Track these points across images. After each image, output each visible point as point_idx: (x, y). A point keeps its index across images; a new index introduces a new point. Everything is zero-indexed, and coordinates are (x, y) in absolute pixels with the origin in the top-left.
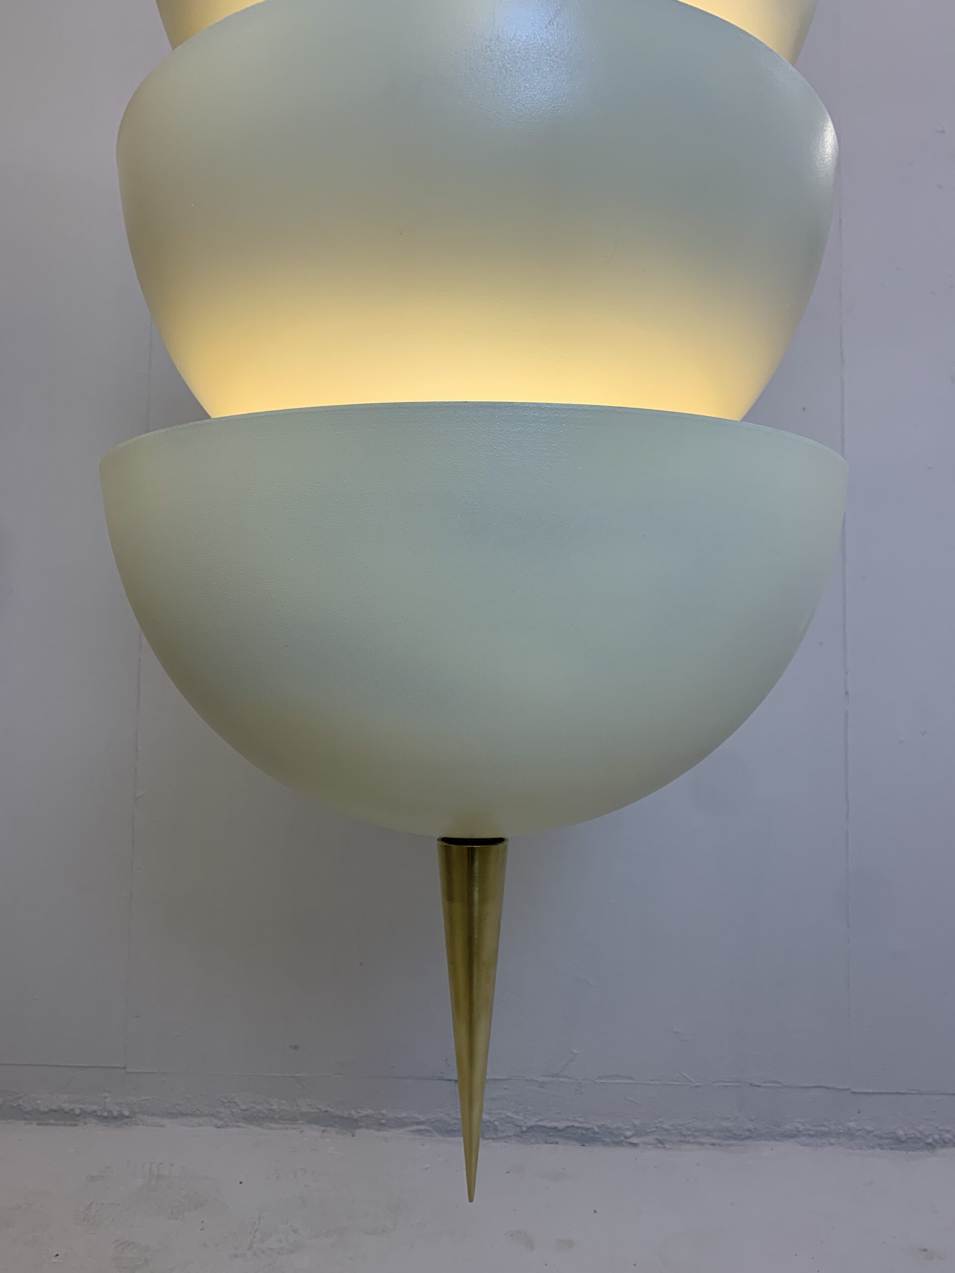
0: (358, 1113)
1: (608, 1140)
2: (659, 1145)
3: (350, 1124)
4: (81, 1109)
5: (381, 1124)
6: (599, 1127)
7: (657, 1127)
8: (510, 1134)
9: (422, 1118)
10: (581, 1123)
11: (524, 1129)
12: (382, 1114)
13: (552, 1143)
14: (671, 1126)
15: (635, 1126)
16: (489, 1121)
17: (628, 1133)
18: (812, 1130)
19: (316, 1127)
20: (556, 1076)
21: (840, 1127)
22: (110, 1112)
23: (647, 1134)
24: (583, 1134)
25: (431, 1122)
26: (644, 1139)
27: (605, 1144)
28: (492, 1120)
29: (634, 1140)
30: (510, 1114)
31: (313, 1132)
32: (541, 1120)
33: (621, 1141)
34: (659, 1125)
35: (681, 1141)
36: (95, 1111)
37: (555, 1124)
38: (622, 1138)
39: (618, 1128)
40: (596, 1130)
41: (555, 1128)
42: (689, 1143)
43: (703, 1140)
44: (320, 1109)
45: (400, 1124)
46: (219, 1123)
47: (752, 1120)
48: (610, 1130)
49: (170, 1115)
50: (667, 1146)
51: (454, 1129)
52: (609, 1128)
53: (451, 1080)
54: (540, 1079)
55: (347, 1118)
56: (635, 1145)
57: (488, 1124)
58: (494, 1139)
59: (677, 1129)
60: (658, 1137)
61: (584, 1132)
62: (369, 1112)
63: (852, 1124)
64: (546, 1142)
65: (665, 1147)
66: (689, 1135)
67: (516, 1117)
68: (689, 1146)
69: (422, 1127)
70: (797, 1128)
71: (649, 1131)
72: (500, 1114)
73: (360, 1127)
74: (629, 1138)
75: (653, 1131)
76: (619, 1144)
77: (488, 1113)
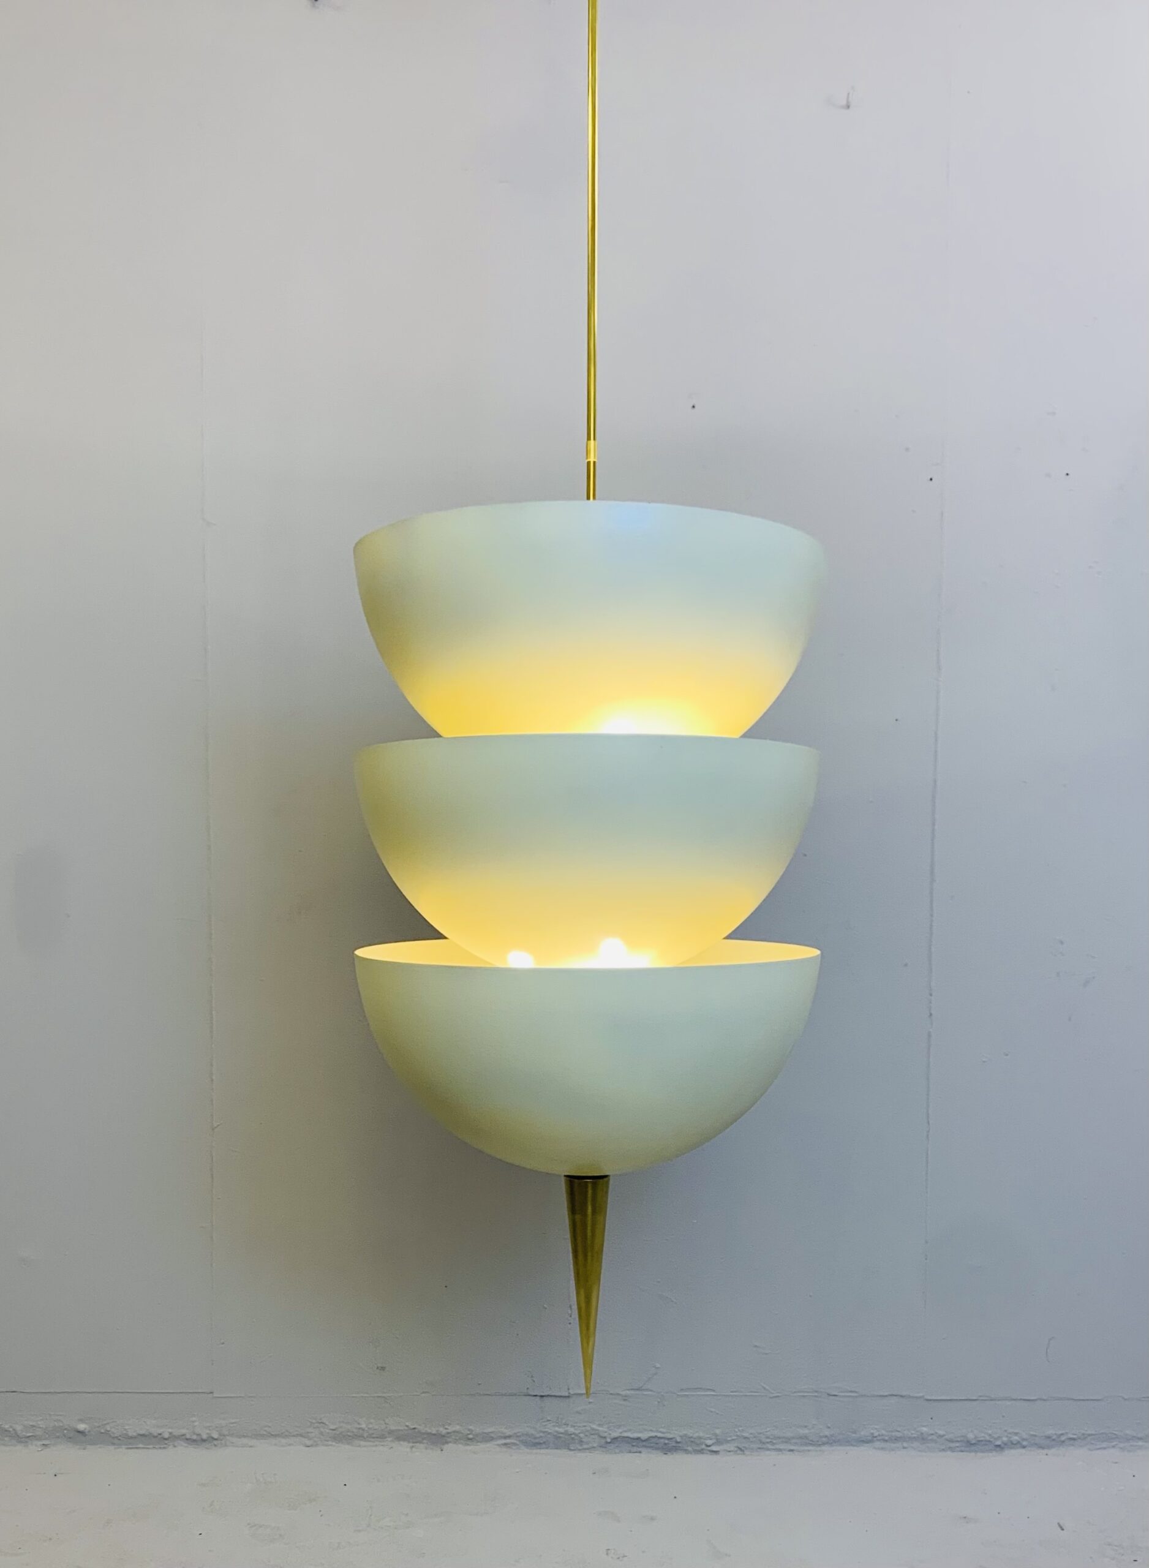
0: (446, 1429)
1: (690, 1448)
2: (739, 1452)
3: (438, 1440)
4: (170, 1433)
5: (470, 1439)
6: (681, 1436)
7: (737, 1436)
8: (595, 1445)
9: (508, 1432)
10: (663, 1433)
11: (609, 1440)
12: (469, 1430)
13: (636, 1452)
15: (716, 1435)
16: (574, 1434)
17: (709, 1442)
18: (886, 1436)
19: (405, 1443)
20: (639, 1390)
21: (913, 1432)
22: (199, 1435)
23: (728, 1442)
24: (665, 1444)
25: (517, 1436)
26: (725, 1447)
27: (686, 1451)
28: (577, 1432)
29: (714, 1448)
30: (594, 1426)
31: (404, 1447)
32: (625, 1431)
33: (702, 1449)
34: (738, 1434)
35: (759, 1448)
36: (183, 1435)
37: (639, 1435)
38: (704, 1446)
39: (700, 1438)
40: (679, 1439)
41: (638, 1439)
42: (768, 1449)
43: (782, 1447)
44: (407, 1426)
45: (487, 1438)
46: (308, 1443)
47: (829, 1428)
48: (692, 1440)
49: (258, 1436)
50: (747, 1452)
51: (542, 1442)
52: (692, 1437)
53: (536, 1396)
54: (624, 1393)
55: (434, 1435)
56: (716, 1452)
57: (573, 1436)
58: (579, 1450)
60: (739, 1445)
61: (666, 1441)
62: (458, 1428)
63: (925, 1429)
64: (630, 1452)
65: (744, 1454)
66: (768, 1443)
67: (600, 1429)
68: (768, 1452)
69: (508, 1441)
70: (872, 1434)
71: (729, 1439)
72: (585, 1426)
73: (447, 1443)
74: (709, 1446)
75: (733, 1440)
76: (701, 1452)
77: (573, 1426)
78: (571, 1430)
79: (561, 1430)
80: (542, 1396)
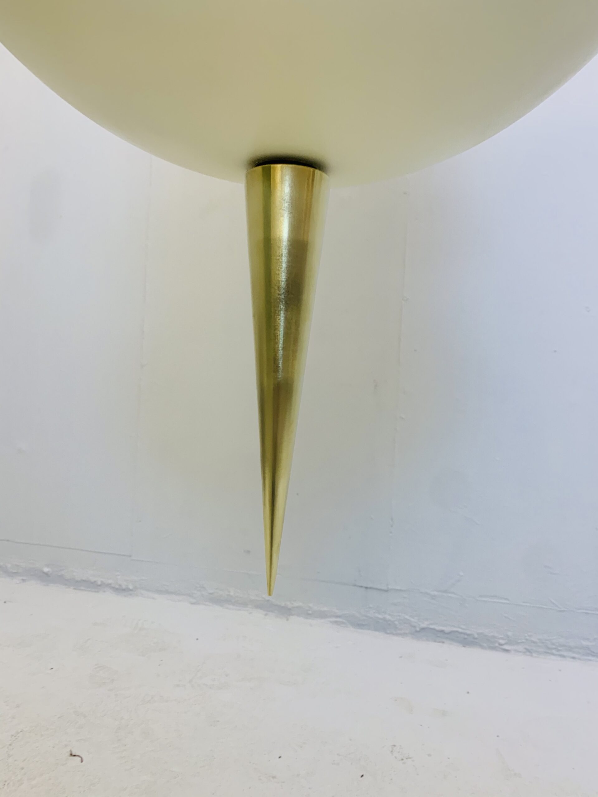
0: (292, 604)
1: (485, 645)
2: (528, 653)
4: (102, 582)
5: (308, 614)
6: (478, 634)
7: (527, 640)
8: (407, 632)
9: (339, 613)
10: (464, 629)
11: (418, 629)
12: (309, 607)
13: (439, 642)
14: (539, 639)
15: (508, 636)
16: (391, 621)
17: (502, 642)
19: (260, 611)
20: (445, 591)
22: (120, 585)
23: (518, 643)
24: (465, 639)
25: (346, 617)
26: (515, 647)
27: (482, 647)
28: (392, 619)
29: (506, 647)
30: (407, 617)
31: (258, 614)
32: (432, 624)
33: (496, 647)
34: (528, 638)
35: (546, 653)
36: (110, 584)
37: (443, 628)
38: (497, 645)
39: (494, 637)
40: (476, 636)
41: (442, 631)
42: (554, 654)
44: (263, 598)
45: (322, 615)
46: (194, 601)
49: (160, 592)
50: (534, 655)
52: (487, 636)
53: (362, 587)
54: (432, 593)
55: (283, 607)
56: (507, 651)
57: (389, 622)
58: (394, 634)
59: (543, 643)
60: (528, 647)
61: (466, 637)
62: (300, 604)
64: (435, 641)
65: (532, 656)
66: (553, 649)
67: (412, 620)
68: (553, 657)
69: (338, 619)
71: (519, 641)
72: (399, 616)
73: (293, 615)
74: (502, 645)
75: (523, 642)
76: (493, 648)
77: (390, 615)
78: (388, 617)
79: (380, 616)
80: (366, 588)
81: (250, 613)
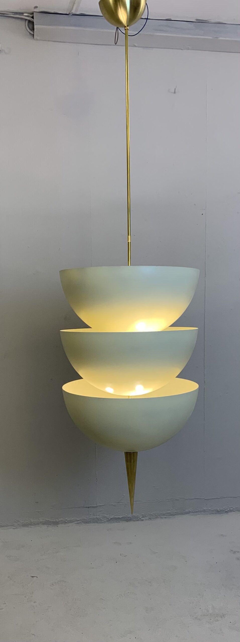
0: (58, 520)
1: (135, 520)
2: (150, 519)
3: (56, 523)
7: (149, 514)
8: (105, 521)
9: (78, 519)
10: (126, 515)
11: (110, 519)
12: (66, 520)
13: (118, 522)
14: (153, 513)
15: (142, 515)
16: (99, 518)
17: (140, 517)
18: (193, 511)
19: (45, 525)
20: (119, 503)
21: (201, 509)
23: (146, 516)
24: (127, 519)
25: (81, 520)
26: (145, 518)
27: (134, 521)
28: (99, 517)
29: (142, 519)
30: (105, 515)
31: (45, 527)
32: (115, 516)
33: (139, 520)
35: (156, 518)
37: (119, 517)
38: (139, 519)
39: (138, 516)
40: (131, 517)
41: (119, 518)
42: (158, 518)
43: (162, 517)
44: (46, 520)
45: (71, 522)
47: (176, 510)
48: (135, 517)
50: (152, 519)
51: (88, 521)
52: (135, 516)
53: (87, 507)
54: (114, 504)
55: (55, 522)
56: (143, 520)
57: (98, 519)
58: (101, 523)
59: (154, 514)
60: (150, 517)
61: (127, 518)
62: (62, 519)
63: (205, 508)
64: (116, 522)
66: (158, 516)
67: (107, 516)
68: (158, 519)
69: (78, 522)
70: (189, 511)
71: (147, 516)
72: (102, 515)
73: (59, 524)
74: (140, 518)
75: (148, 516)
76: (138, 520)
77: (99, 516)
78: (98, 517)
79: (95, 517)
80: (89, 507)
81: (41, 527)
